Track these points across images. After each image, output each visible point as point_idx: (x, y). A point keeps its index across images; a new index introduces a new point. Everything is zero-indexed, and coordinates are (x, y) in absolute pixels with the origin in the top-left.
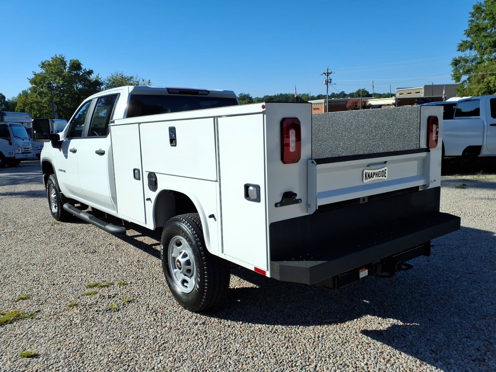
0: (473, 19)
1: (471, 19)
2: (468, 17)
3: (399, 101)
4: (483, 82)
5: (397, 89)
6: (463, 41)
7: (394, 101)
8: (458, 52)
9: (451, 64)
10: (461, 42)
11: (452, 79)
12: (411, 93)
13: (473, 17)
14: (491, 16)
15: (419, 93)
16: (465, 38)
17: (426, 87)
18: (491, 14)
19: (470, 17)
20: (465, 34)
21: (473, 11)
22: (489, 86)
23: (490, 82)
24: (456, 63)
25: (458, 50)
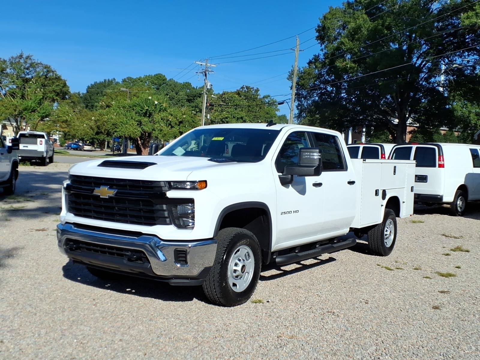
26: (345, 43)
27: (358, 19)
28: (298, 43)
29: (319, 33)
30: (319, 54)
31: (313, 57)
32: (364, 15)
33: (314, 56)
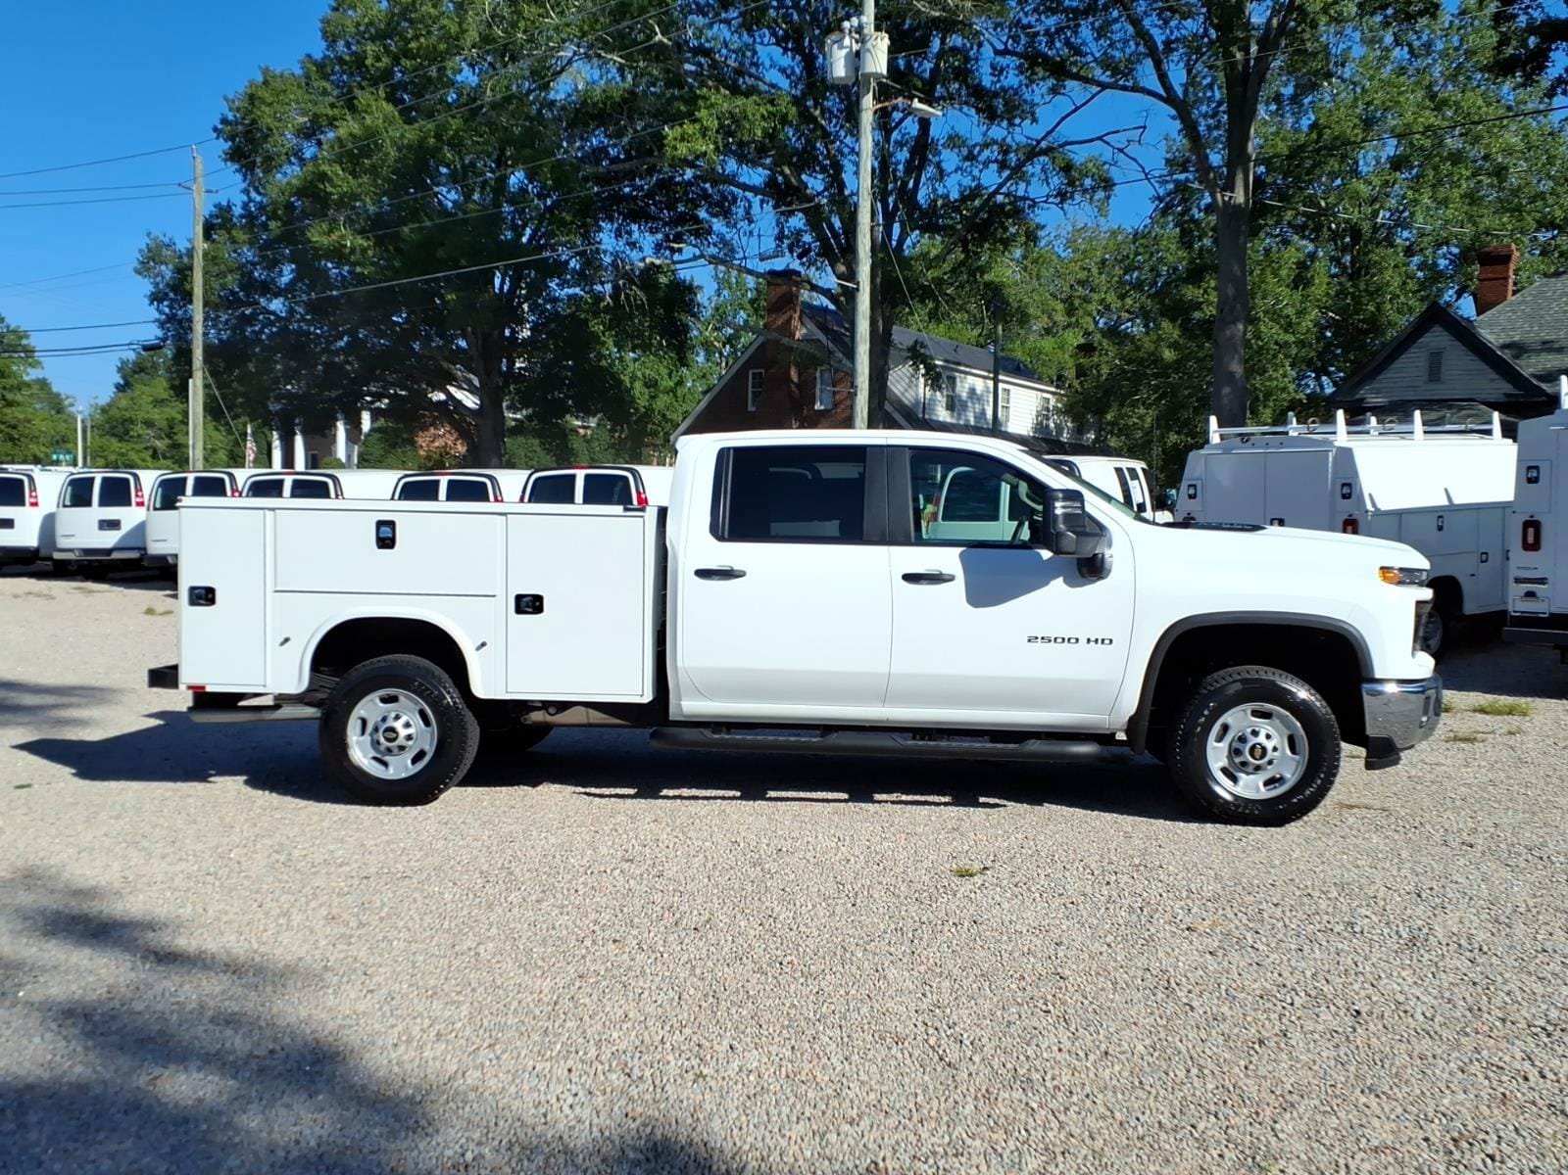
26: (335, 179)
27: (366, 112)
28: (200, 168)
29: (233, 140)
30: (229, 202)
31: (213, 209)
32: (384, 103)
33: (215, 206)
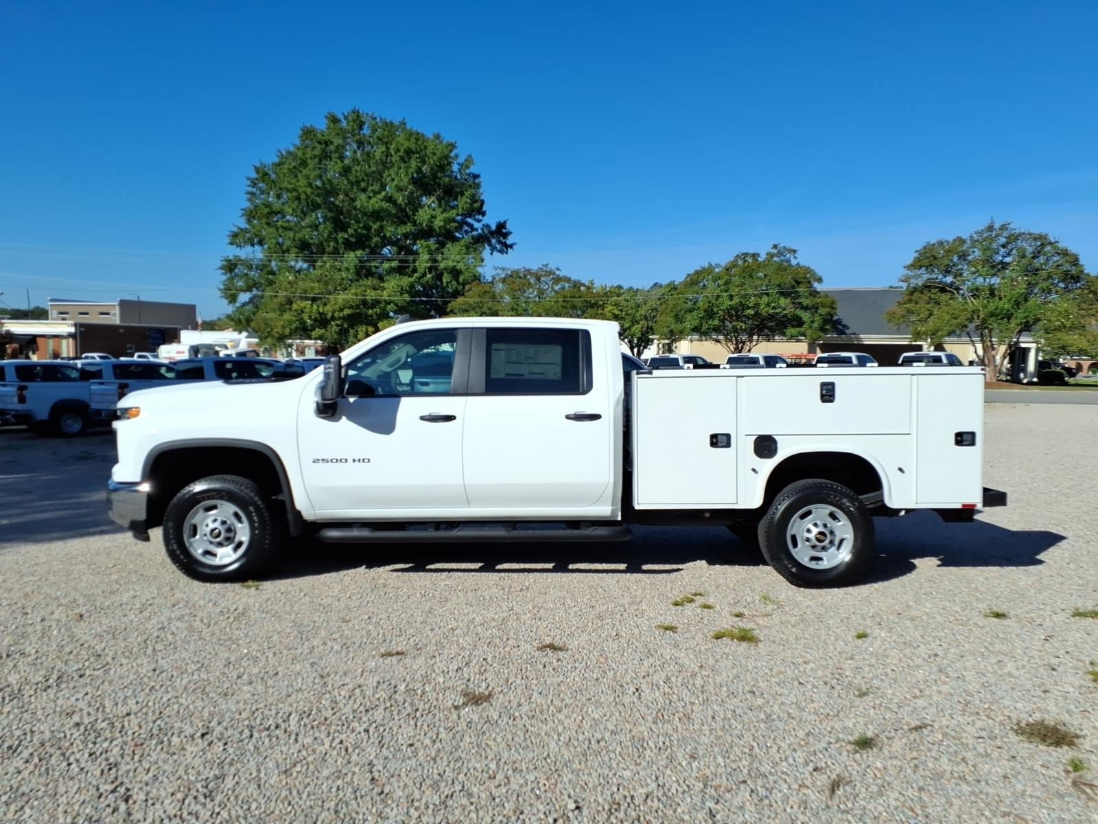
0: (254, 190)
1: (250, 189)
2: (245, 186)
3: (83, 329)
4: (290, 309)
5: (52, 300)
6: (239, 228)
7: (72, 330)
8: (230, 246)
9: (221, 268)
10: (235, 230)
11: (222, 297)
12: (87, 314)
13: (253, 187)
14: (295, 194)
15: (108, 314)
16: (243, 224)
17: (124, 304)
18: (295, 190)
19: (249, 186)
20: (243, 215)
21: (254, 175)
22: (302, 319)
23: (302, 312)
24: (230, 266)
25: (231, 244)
